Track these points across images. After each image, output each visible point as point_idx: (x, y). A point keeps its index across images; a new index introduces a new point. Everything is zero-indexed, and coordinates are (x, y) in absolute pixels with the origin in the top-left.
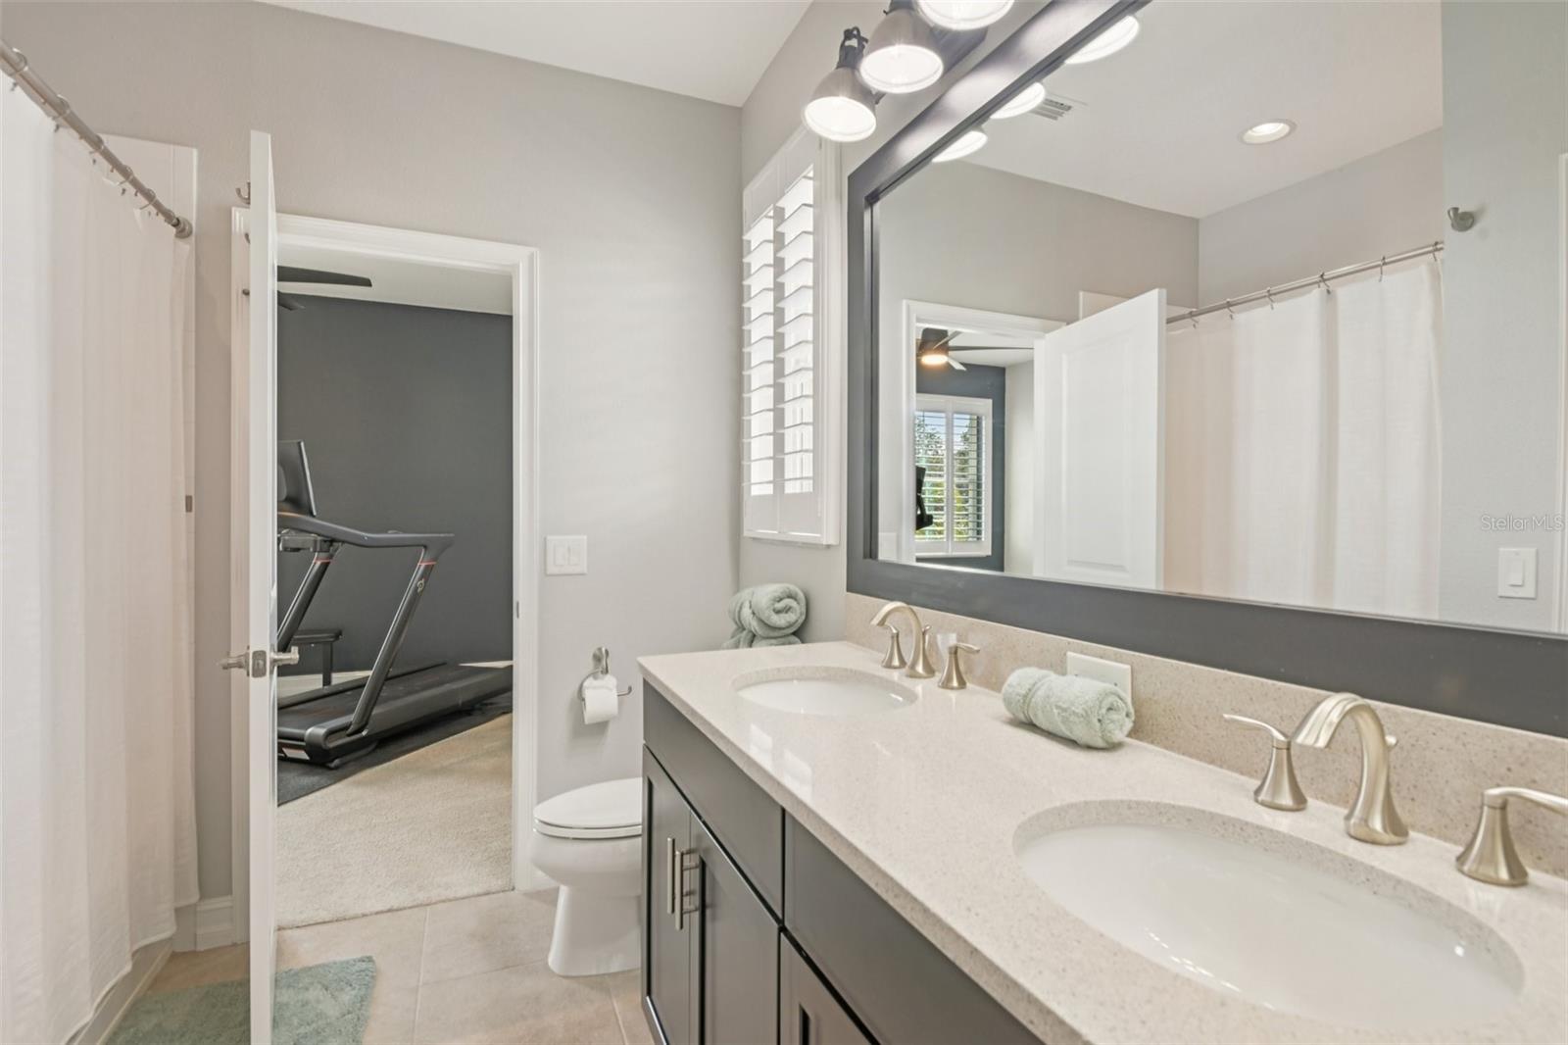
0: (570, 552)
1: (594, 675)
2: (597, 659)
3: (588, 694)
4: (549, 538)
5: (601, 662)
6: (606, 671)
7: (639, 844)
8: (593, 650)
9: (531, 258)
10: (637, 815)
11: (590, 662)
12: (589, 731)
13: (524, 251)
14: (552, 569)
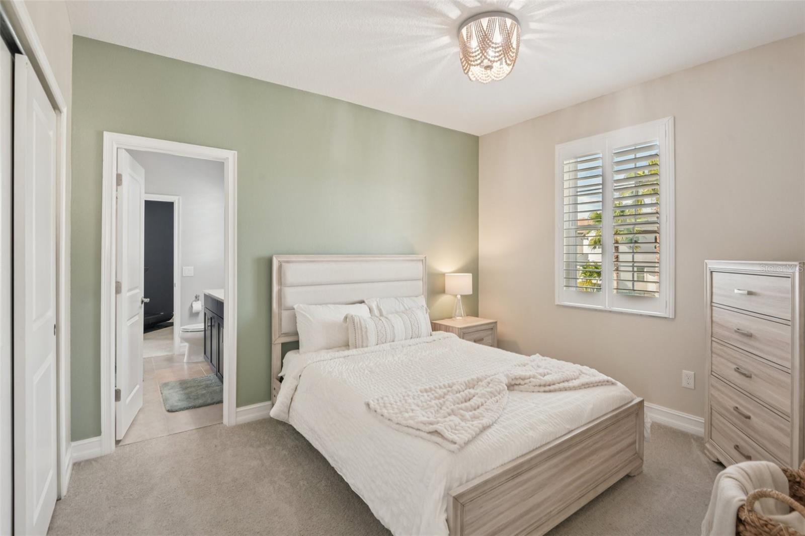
0: (189, 271)
1: (195, 301)
2: (196, 297)
3: (194, 305)
4: (184, 267)
5: (197, 298)
6: (198, 300)
7: (203, 333)
8: (195, 295)
9: (179, 200)
10: (203, 327)
11: (194, 298)
12: (194, 315)
13: (177, 197)
14: (184, 275)
